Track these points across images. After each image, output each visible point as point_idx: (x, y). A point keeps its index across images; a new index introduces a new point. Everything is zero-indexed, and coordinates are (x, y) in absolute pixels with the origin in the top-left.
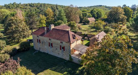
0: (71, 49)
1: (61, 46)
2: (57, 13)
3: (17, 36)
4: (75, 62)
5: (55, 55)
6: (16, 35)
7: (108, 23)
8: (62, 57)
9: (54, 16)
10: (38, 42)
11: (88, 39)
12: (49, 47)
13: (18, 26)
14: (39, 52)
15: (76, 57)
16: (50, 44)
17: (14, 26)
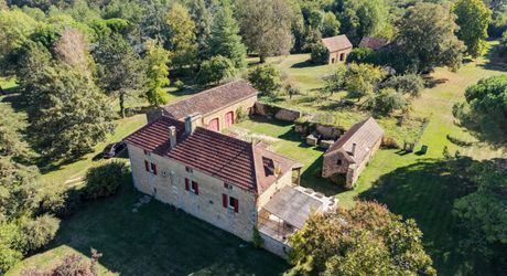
0: (259, 209)
1: (225, 196)
2: (209, 20)
3: (72, 137)
4: (271, 250)
5: (208, 221)
6: (67, 134)
7: (394, 71)
8: (230, 230)
9: (197, 35)
10: (148, 170)
11: (319, 142)
12: (187, 192)
13: (73, 100)
14: (154, 201)
15: (275, 237)
16: (190, 183)
17: (60, 105)
